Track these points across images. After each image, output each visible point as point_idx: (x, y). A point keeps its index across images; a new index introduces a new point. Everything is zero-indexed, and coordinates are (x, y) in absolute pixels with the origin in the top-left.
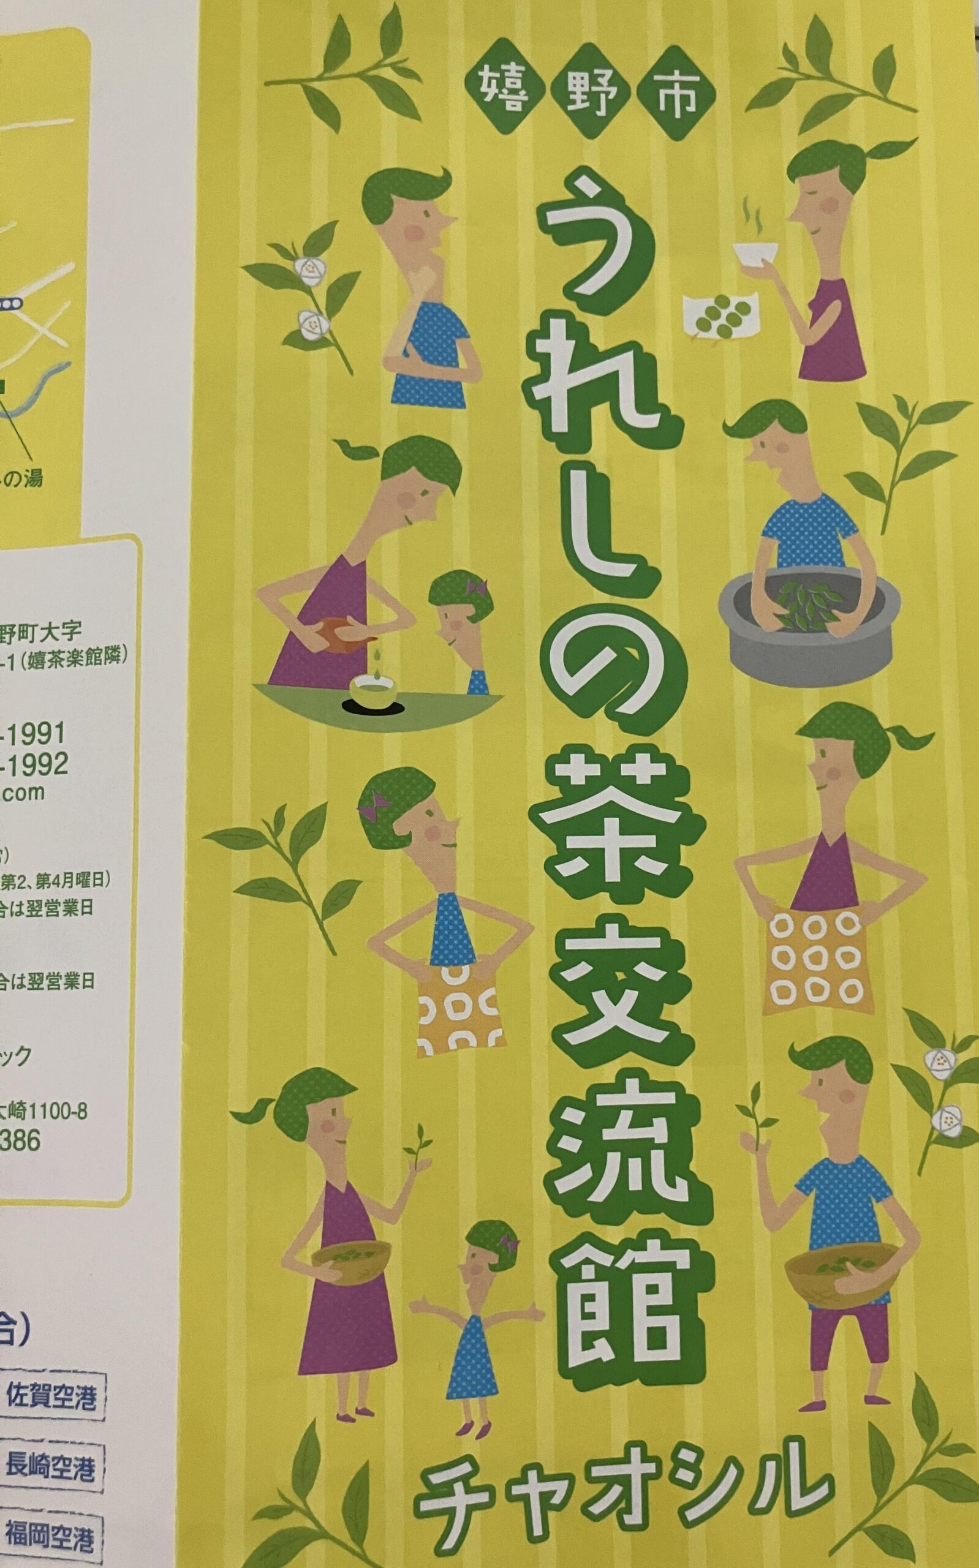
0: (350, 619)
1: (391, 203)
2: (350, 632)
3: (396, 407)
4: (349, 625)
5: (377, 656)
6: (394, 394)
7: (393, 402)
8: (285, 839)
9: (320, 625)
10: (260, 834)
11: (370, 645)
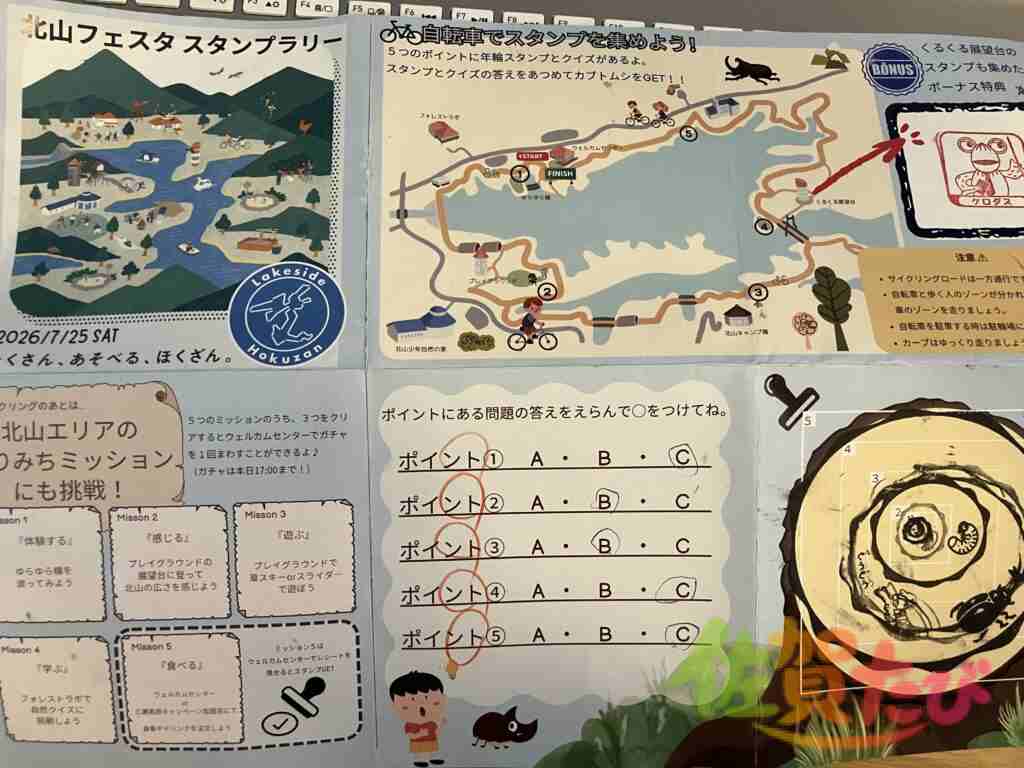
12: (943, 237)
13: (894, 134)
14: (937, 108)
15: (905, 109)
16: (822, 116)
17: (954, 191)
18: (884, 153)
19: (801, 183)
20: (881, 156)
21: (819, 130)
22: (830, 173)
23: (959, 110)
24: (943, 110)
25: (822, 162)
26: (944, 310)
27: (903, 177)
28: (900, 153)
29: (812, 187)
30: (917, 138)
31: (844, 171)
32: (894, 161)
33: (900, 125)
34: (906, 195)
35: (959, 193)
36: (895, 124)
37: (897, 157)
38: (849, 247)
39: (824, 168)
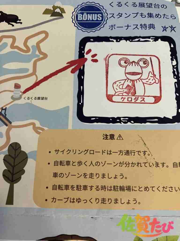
12: (97, 122)
13: (81, 55)
14: (111, 40)
15: (92, 40)
16: (41, 45)
17: (111, 92)
18: (73, 67)
19: (17, 86)
20: (70, 69)
21: (37, 53)
22: (37, 80)
23: (124, 41)
24: (115, 41)
25: (34, 73)
26: (85, 175)
27: (81, 82)
28: (82, 67)
29: (23, 89)
30: (95, 58)
31: (46, 79)
32: (77, 72)
33: (86, 50)
34: (80, 94)
35: (113, 93)
36: (84, 49)
37: (80, 70)
38: (36, 129)
39: (34, 76)
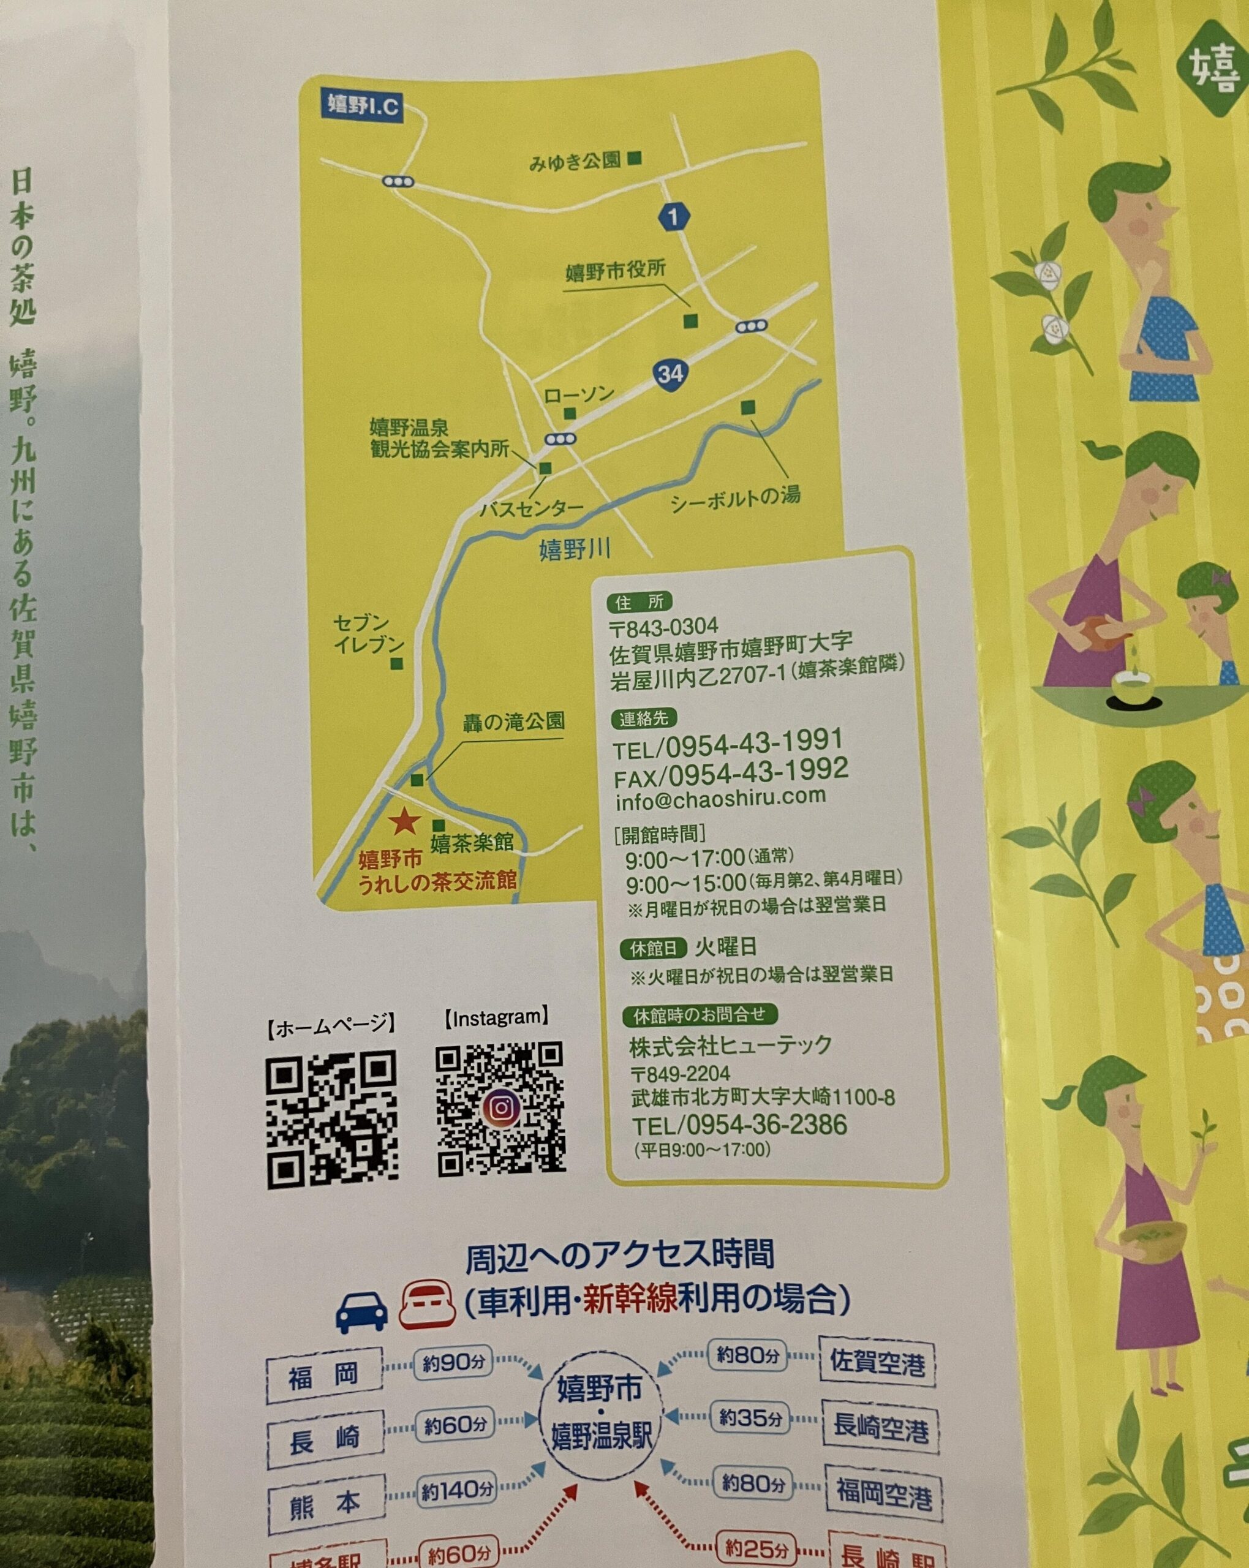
0: (1108, 617)
1: (1115, 198)
2: (1109, 630)
3: (1134, 404)
4: (1107, 623)
5: (1134, 651)
6: (1132, 392)
7: (1131, 400)
8: (1068, 834)
9: (1082, 625)
10: (1048, 832)
11: (1128, 642)
